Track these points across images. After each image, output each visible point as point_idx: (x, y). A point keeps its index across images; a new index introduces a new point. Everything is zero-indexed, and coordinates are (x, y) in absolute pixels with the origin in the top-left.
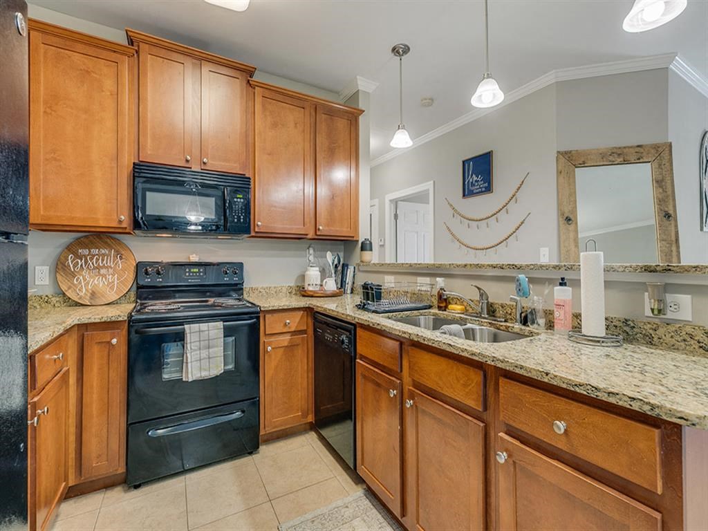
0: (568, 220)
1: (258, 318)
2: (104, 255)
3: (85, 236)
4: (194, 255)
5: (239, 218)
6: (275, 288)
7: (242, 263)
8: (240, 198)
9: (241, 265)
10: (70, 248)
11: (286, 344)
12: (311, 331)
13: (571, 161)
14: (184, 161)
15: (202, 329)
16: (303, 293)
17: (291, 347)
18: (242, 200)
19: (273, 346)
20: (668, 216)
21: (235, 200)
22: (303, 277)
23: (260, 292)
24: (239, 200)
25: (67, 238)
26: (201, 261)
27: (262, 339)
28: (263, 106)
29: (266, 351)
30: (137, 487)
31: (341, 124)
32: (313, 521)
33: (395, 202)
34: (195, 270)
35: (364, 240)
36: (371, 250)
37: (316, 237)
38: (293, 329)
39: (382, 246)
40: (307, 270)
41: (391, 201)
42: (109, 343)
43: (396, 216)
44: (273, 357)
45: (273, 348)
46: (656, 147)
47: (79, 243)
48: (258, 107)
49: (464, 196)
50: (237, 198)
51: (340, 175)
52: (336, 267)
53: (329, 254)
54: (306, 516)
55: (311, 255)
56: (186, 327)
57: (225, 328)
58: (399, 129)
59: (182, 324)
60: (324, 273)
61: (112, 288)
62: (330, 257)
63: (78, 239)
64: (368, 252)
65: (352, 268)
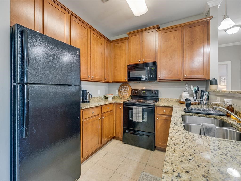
2: (126, 88)
3: (123, 84)
4: (144, 87)
5: (152, 76)
6: (170, 99)
7: (158, 90)
8: (153, 69)
9: (157, 91)
10: (121, 86)
11: (164, 118)
14: (138, 62)
15: (137, 108)
18: (153, 70)
19: (159, 118)
21: (151, 70)
22: (181, 96)
23: (165, 100)
24: (152, 70)
25: (120, 84)
26: (146, 89)
27: (156, 115)
28: (161, 36)
29: (157, 119)
30: (125, 143)
32: (152, 178)
34: (144, 92)
35: (212, 79)
36: (216, 84)
37: (184, 80)
40: (182, 93)
42: (120, 107)
47: (122, 85)
50: (152, 69)
52: (196, 92)
53: (192, 87)
54: (151, 175)
55: (187, 87)
56: (133, 107)
57: (143, 109)
58: (224, 19)
59: (133, 106)
61: (127, 95)
63: (122, 84)
64: (213, 87)
65: (207, 93)
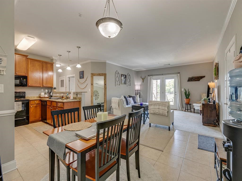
0: (92, 84)
1: (29, 101)
5: (25, 84)
6: (33, 97)
7: (25, 92)
11: (35, 106)
12: (41, 104)
13: (93, 75)
16: (40, 97)
17: (36, 107)
18: (25, 80)
20: (105, 84)
23: (30, 97)
27: (30, 105)
28: (30, 62)
29: (31, 107)
31: (49, 65)
33: (69, 78)
35: (54, 87)
36: (56, 89)
37: (43, 87)
38: (37, 103)
39: (66, 87)
40: (41, 93)
41: (68, 77)
43: (69, 81)
44: (32, 108)
45: (32, 107)
46: (104, 74)
48: (29, 63)
49: (80, 78)
51: (50, 73)
52: (48, 92)
55: (42, 90)
57: (22, 103)
60: (45, 94)
62: (46, 91)
64: (55, 90)
65: (52, 93)
